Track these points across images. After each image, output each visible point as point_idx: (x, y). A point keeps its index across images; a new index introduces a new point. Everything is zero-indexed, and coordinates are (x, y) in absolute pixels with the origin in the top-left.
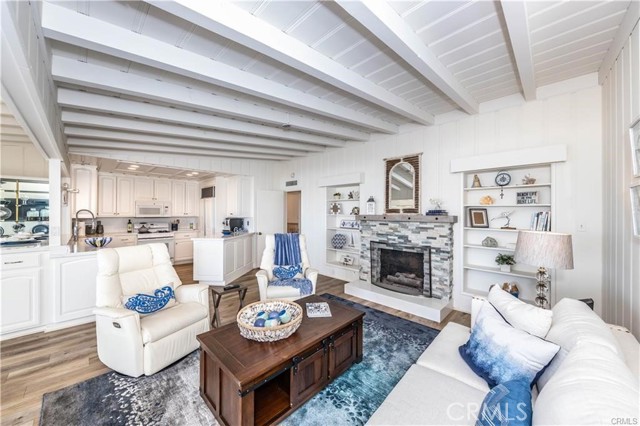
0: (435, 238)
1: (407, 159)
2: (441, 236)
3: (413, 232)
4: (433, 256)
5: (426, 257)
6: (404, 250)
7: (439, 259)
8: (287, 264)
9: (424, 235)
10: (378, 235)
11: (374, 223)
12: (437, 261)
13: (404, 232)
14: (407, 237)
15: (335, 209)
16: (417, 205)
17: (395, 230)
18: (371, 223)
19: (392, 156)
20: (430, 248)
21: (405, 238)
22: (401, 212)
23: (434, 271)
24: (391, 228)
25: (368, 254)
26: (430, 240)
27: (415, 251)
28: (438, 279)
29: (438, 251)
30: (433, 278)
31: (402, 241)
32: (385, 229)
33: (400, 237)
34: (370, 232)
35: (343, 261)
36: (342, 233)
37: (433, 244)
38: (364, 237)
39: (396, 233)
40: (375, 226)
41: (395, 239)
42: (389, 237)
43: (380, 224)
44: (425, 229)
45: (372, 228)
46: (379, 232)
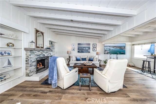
1: (41, 32)
14: (44, 55)
22: (40, 48)
25: (34, 64)
37: (49, 55)
38: (31, 58)
39: (42, 54)
40: (36, 52)
41: (41, 56)
42: (40, 56)
43: (38, 52)
44: (47, 52)
45: (35, 53)
46: (38, 54)
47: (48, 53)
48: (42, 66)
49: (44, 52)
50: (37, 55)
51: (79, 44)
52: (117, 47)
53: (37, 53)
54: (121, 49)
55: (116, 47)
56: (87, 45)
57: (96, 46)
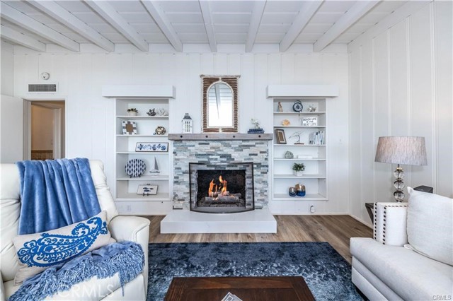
0: (256, 155)
1: (225, 79)
2: (261, 152)
3: (236, 150)
4: (255, 170)
5: (248, 173)
6: (227, 169)
7: (259, 173)
8: (61, 222)
9: (246, 152)
10: (197, 155)
11: (192, 143)
12: (258, 176)
13: (227, 151)
14: (230, 156)
15: (130, 128)
16: (236, 124)
17: (217, 149)
18: (188, 143)
19: (210, 73)
20: (252, 163)
21: (228, 157)
22: (220, 131)
23: (256, 185)
24: (212, 148)
25: (186, 178)
26: (252, 157)
27: (238, 168)
28: (259, 191)
29: (259, 165)
30: (255, 191)
31: (225, 159)
32: (206, 149)
33: (222, 156)
34: (187, 153)
35: (142, 191)
36: (139, 158)
38: (178, 160)
39: (219, 153)
40: (194, 146)
41: (216, 159)
42: (210, 157)
43: (200, 144)
44: (248, 146)
45: (189, 148)
46: (199, 153)
47: (252, 150)
49: (228, 146)
53: (198, 148)
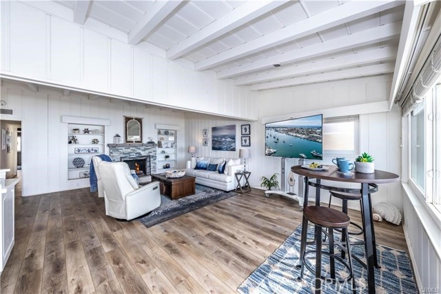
1: (136, 119)
2: (153, 151)
3: (143, 151)
5: (148, 160)
6: (139, 159)
7: (153, 160)
14: (140, 153)
16: (142, 140)
19: (128, 116)
20: (150, 156)
22: (134, 142)
24: (132, 150)
27: (143, 158)
28: (152, 167)
29: (153, 156)
31: (137, 155)
32: (128, 151)
34: (119, 153)
36: (79, 157)
37: (151, 154)
39: (135, 152)
40: (122, 149)
41: (133, 155)
42: (131, 154)
43: (125, 148)
44: (148, 149)
45: (119, 150)
46: (125, 152)
47: (150, 151)
48: (140, 170)
49: (139, 149)
50: (124, 154)
51: (214, 129)
52: (298, 132)
53: (124, 150)
54: (310, 139)
55: (295, 129)
56: (228, 129)
57: (248, 130)
